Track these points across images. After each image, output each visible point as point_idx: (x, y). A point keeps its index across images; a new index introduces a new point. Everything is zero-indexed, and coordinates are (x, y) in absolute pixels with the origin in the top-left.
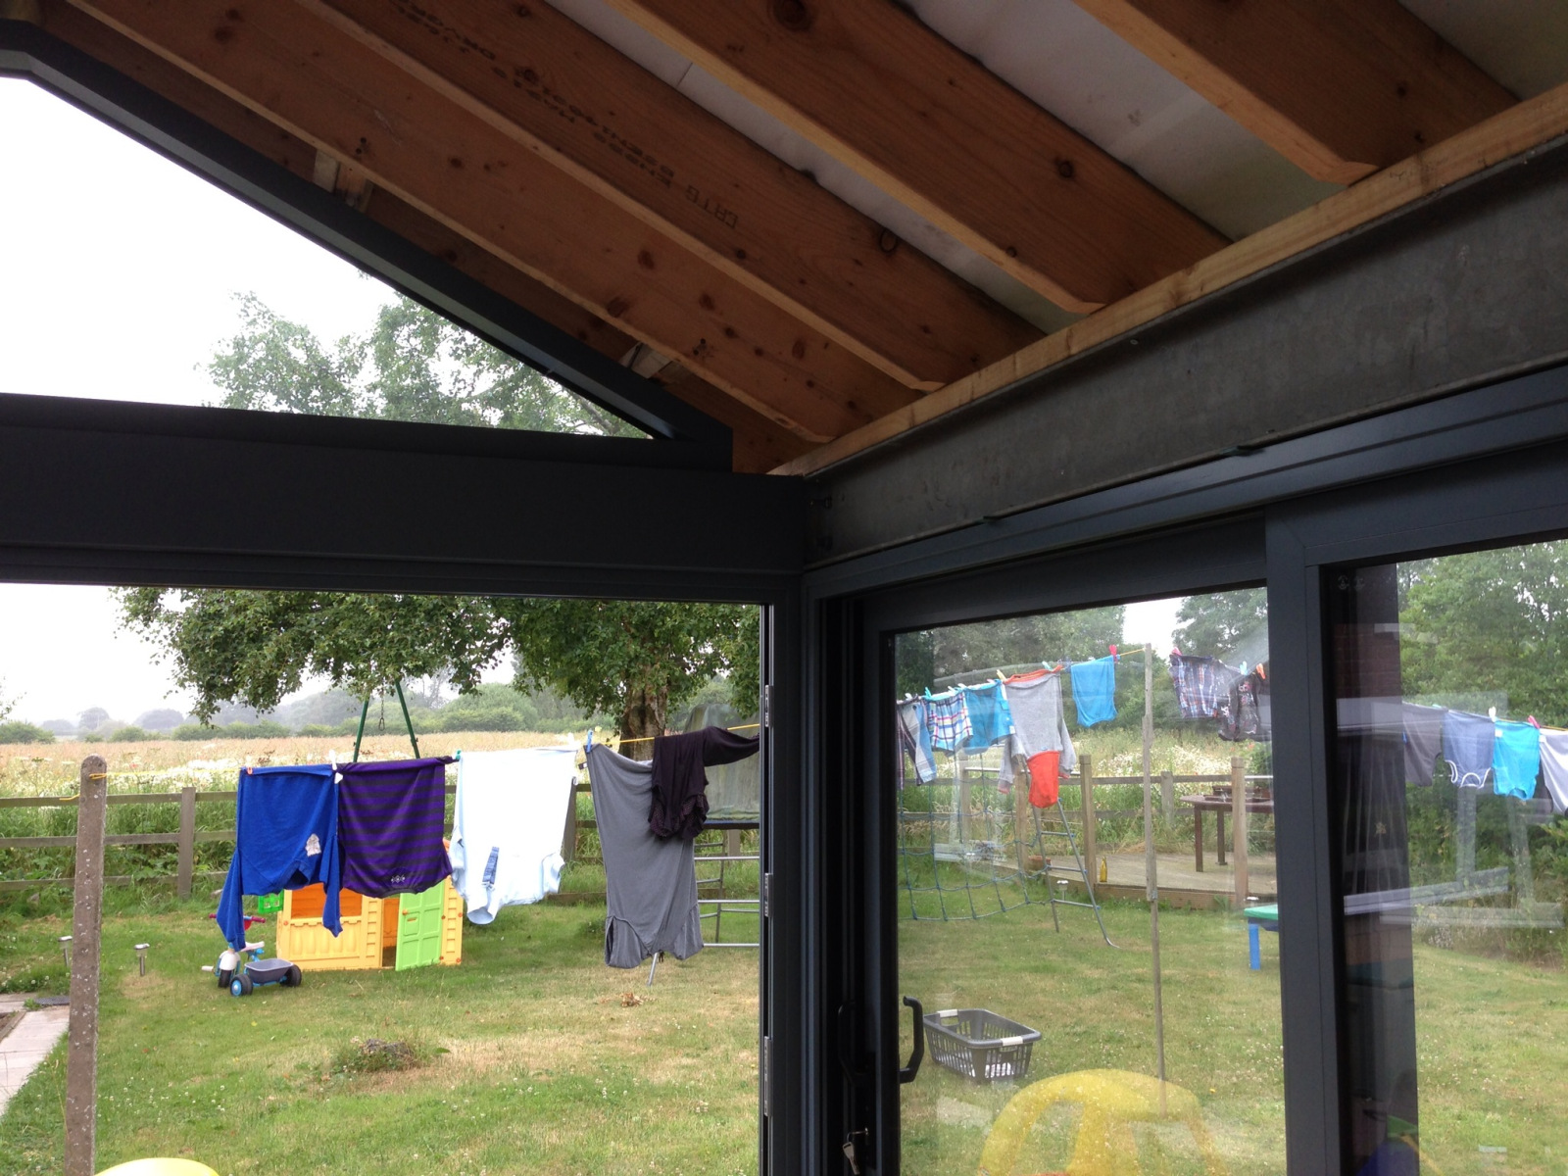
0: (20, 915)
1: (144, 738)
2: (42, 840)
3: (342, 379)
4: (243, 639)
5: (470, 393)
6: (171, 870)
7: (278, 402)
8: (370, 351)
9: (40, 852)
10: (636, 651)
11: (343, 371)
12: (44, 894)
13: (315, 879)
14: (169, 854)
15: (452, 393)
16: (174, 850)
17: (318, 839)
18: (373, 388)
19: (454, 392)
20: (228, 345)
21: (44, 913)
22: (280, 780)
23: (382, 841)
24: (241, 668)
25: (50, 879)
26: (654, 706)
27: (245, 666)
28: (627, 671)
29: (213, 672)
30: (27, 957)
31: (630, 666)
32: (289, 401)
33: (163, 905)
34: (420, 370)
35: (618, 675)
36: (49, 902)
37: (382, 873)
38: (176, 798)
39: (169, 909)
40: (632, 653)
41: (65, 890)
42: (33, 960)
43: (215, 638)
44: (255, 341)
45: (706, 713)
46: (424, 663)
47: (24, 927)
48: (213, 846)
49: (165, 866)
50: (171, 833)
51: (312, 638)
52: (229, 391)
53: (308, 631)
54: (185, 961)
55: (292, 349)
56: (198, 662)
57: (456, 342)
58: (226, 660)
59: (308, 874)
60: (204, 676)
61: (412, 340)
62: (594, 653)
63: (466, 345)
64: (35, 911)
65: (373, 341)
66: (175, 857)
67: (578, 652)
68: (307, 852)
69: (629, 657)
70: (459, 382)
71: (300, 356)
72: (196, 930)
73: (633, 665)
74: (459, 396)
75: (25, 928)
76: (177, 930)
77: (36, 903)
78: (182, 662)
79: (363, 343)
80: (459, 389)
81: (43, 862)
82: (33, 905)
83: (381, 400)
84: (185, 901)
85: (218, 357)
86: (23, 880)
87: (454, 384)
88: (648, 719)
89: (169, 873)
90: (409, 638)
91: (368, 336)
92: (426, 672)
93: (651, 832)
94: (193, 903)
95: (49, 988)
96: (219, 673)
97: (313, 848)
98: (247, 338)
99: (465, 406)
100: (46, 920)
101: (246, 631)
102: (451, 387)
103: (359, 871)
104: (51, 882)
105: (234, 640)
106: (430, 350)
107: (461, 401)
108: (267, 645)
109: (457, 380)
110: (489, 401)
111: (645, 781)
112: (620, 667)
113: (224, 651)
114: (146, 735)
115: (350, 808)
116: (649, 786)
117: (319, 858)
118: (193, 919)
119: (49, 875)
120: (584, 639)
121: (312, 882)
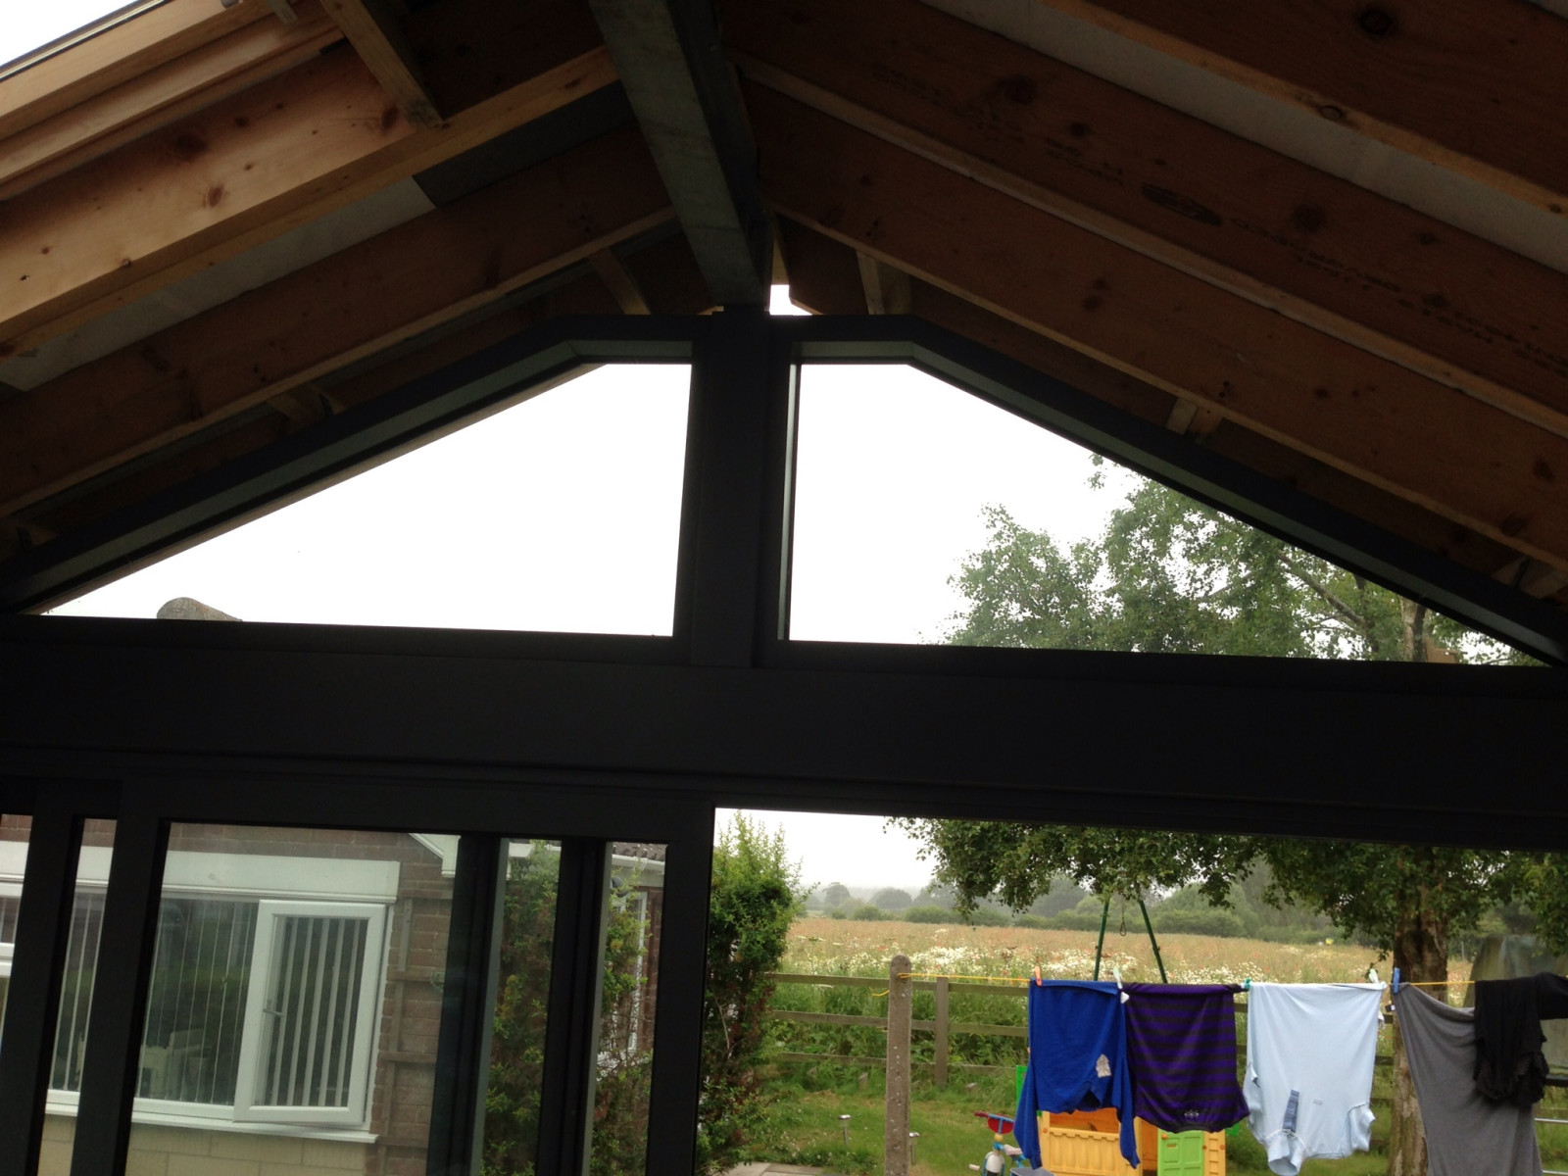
0: (801, 1087)
1: (881, 918)
2: (819, 1016)
3: (1080, 585)
4: (997, 839)
5: (1207, 592)
6: (928, 1057)
7: (1022, 610)
8: (1103, 556)
9: (816, 1028)
10: (1411, 869)
11: (1081, 577)
12: (821, 1068)
13: (1107, 1103)
14: (926, 1041)
15: (1188, 594)
16: (929, 1037)
17: (1107, 1061)
18: (1110, 593)
19: (1191, 592)
20: (978, 559)
21: (822, 1087)
22: (1068, 995)
23: (1173, 1070)
24: (998, 867)
25: (825, 1054)
26: (1432, 931)
27: (1001, 866)
28: (1402, 891)
29: (971, 869)
30: (812, 1131)
31: (1405, 886)
32: (1032, 609)
33: (923, 1092)
34: (1157, 573)
35: (1391, 896)
36: (825, 1077)
37: (1175, 1105)
38: (930, 986)
39: (929, 1098)
40: (1407, 872)
41: (839, 1066)
42: (816, 1134)
43: (973, 836)
44: (1000, 553)
45: (1503, 946)
46: (1175, 872)
47: (806, 1099)
48: (964, 1038)
49: (923, 1052)
50: (926, 1020)
51: (1062, 840)
52: (977, 602)
53: (1058, 833)
54: (950, 1154)
55: (1033, 559)
56: (958, 859)
57: (1189, 541)
58: (983, 858)
59: (1100, 1097)
60: (964, 873)
61: (1145, 543)
62: (1362, 870)
63: (1199, 544)
64: (814, 1084)
65: (1106, 546)
66: (931, 1045)
67: (1342, 867)
68: (1097, 1072)
69: (1403, 875)
70: (1196, 582)
71: (1040, 564)
72: (956, 1124)
73: (1408, 884)
74: (1196, 596)
75: (808, 1100)
76: (938, 1120)
77: (815, 1076)
78: (944, 858)
79: (1097, 548)
80: (1196, 589)
81: (819, 1036)
82: (811, 1078)
83: (1119, 604)
84: (942, 1091)
85: (968, 570)
86: (802, 1053)
87: (1190, 584)
88: (1425, 947)
89: (927, 1060)
90: (1158, 844)
91: (1101, 542)
92: (1177, 881)
93: (1477, 1093)
94: (950, 1094)
95: (832, 1165)
96: (977, 871)
97: (1103, 1070)
98: (994, 552)
99: (1202, 606)
100: (823, 1094)
101: (1001, 831)
102: (1188, 587)
103: (1150, 1099)
104: (826, 1058)
105: (989, 840)
106: (1162, 550)
107: (1199, 600)
108: (1020, 846)
109: (1194, 580)
110: (1228, 600)
111: (1465, 1031)
112: (1393, 886)
113: (980, 850)
114: (882, 914)
115: (1138, 1031)
116: (1471, 1038)
117: (1110, 1081)
118: (951, 1110)
119: (825, 1051)
120: (1348, 853)
121: (1104, 1106)
